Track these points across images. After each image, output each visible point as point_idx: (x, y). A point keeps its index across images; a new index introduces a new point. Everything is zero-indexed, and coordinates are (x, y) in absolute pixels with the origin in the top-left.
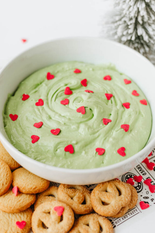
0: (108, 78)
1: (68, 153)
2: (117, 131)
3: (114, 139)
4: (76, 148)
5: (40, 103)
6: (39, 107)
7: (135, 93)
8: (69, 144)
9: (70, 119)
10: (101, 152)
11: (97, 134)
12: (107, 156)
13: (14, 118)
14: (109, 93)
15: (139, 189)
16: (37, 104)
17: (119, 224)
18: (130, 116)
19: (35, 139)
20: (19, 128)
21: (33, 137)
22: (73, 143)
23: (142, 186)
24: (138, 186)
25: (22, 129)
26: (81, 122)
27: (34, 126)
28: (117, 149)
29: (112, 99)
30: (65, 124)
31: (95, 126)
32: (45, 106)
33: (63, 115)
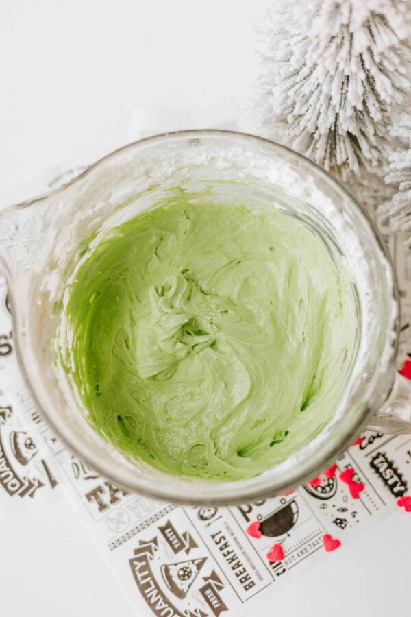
15: (329, 492)
17: (291, 565)
23: (335, 485)
24: (329, 485)
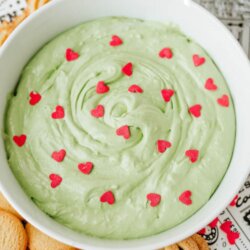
0: (166, 53)
1: (106, 204)
2: (179, 163)
3: (175, 176)
4: (118, 195)
5: (59, 113)
6: (58, 121)
7: (210, 85)
8: (107, 189)
9: (106, 146)
10: (154, 200)
11: (149, 170)
12: (164, 206)
13: (21, 140)
14: (169, 87)
16: (55, 116)
18: (201, 131)
19: (56, 181)
20: (30, 161)
21: (52, 177)
22: (113, 187)
25: (34, 160)
26: (124, 150)
27: (53, 157)
28: (179, 194)
29: (173, 98)
30: (99, 153)
31: (145, 157)
32: (66, 118)
33: (95, 137)
